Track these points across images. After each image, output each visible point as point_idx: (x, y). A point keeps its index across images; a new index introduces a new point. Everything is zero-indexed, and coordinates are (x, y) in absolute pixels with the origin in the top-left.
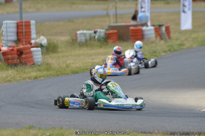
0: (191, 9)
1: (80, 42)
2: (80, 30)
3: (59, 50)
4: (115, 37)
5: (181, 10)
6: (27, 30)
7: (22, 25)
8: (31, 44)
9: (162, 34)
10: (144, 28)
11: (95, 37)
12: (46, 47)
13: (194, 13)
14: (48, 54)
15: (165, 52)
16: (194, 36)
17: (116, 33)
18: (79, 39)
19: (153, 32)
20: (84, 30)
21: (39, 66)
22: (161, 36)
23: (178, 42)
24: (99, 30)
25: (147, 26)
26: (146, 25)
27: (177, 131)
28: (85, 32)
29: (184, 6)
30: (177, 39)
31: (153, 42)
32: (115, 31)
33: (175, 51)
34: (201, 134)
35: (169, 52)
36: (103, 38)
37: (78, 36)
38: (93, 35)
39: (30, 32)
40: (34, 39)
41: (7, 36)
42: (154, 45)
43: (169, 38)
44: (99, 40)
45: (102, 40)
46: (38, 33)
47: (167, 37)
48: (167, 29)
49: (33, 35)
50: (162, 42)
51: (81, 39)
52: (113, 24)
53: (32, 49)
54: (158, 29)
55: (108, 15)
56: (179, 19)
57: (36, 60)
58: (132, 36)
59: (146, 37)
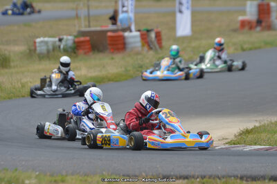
0: (190, 8)
1: (40, 54)
2: (40, 37)
3: (12, 64)
4: (88, 47)
5: (177, 10)
9: (151, 41)
10: (127, 34)
11: (59, 47)
13: (194, 14)
16: (194, 44)
17: (88, 41)
18: (38, 49)
19: (139, 39)
20: (45, 37)
22: (149, 45)
24: (65, 37)
25: (131, 31)
26: (129, 29)
27: (172, 173)
28: (46, 39)
29: (181, 3)
31: (138, 53)
32: (88, 38)
34: (205, 177)
36: (70, 47)
37: (37, 45)
38: (58, 43)
42: (139, 57)
43: (161, 47)
44: (65, 50)
45: (70, 50)
47: (157, 47)
48: (158, 35)
50: (151, 52)
51: (41, 49)
52: (84, 29)
54: (145, 35)
55: (77, 17)
56: (174, 22)
58: (110, 45)
59: (129, 46)
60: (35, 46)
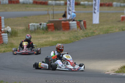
0: (99, 11)
1: (31, 30)
2: (31, 23)
3: (18, 35)
4: (52, 28)
8: (2, 31)
9: (82, 26)
10: (70, 22)
11: (40, 27)
12: (10, 33)
13: (100, 14)
14: (12, 37)
15: (83, 37)
16: (100, 27)
18: (30, 28)
19: (76, 25)
20: (33, 23)
21: (6, 44)
22: (80, 28)
23: (91, 31)
24: (43, 23)
28: (34, 24)
29: (95, 9)
31: (76, 31)
32: (53, 24)
33: (89, 36)
35: (85, 37)
36: (45, 28)
37: (30, 26)
38: (39, 26)
39: (1, 24)
40: (3, 28)
42: (76, 32)
43: (86, 28)
44: (43, 29)
45: (45, 29)
46: (5, 24)
47: (84, 28)
48: (85, 23)
49: (3, 26)
50: (81, 31)
51: (32, 28)
52: (51, 20)
53: (2, 34)
54: (79, 23)
55: (48, 14)
56: (92, 17)
57: (5, 41)
58: (63, 27)
59: (71, 28)
60: (29, 27)
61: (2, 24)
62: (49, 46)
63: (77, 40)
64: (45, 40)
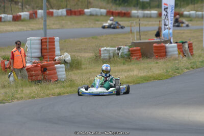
1: (104, 59)
2: (104, 47)
3: (83, 67)
4: (139, 54)
6: (51, 47)
7: (46, 42)
8: (55, 60)
10: (167, 45)
11: (118, 54)
12: (70, 63)
14: (72, 70)
15: (187, 69)
17: (139, 50)
18: (102, 55)
19: (176, 49)
20: (108, 47)
21: (63, 82)
23: (200, 59)
24: (122, 47)
30: (200, 56)
31: (176, 59)
32: (139, 48)
33: (197, 67)
35: (191, 69)
36: (126, 55)
37: (102, 52)
38: (117, 51)
39: (55, 48)
40: (58, 56)
41: (31, 53)
42: (177, 62)
43: (192, 55)
44: (122, 57)
45: (126, 57)
46: (61, 50)
47: (189, 54)
48: (190, 46)
49: (57, 52)
50: (185, 58)
51: (104, 55)
52: (136, 41)
53: (56, 65)
54: (180, 46)
55: (131, 32)
56: (202, 36)
57: (59, 77)
58: (155, 53)
59: (169, 54)
60: (100, 53)
61: (56, 50)
62: (132, 84)
63: (178, 74)
64: (126, 74)
